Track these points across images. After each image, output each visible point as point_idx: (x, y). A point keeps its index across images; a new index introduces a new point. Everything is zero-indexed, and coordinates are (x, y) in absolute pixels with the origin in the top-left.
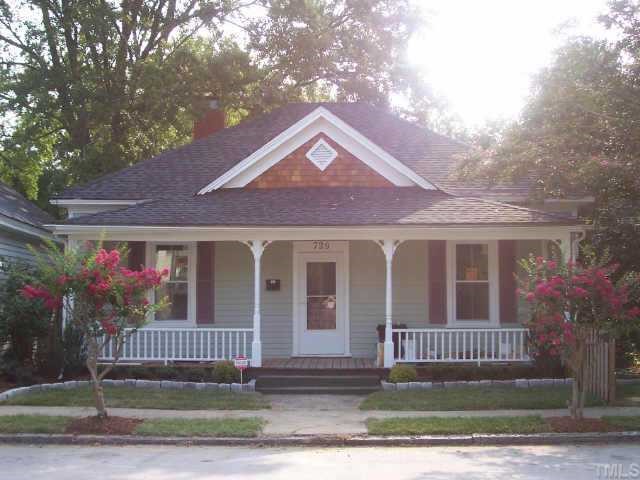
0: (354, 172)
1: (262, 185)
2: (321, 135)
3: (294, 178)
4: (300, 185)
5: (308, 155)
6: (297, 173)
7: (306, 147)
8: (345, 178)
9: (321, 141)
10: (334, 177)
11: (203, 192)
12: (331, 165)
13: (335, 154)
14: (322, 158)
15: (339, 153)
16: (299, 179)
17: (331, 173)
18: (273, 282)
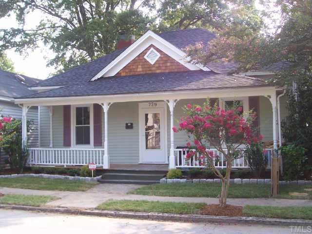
0: (168, 64)
1: (123, 74)
2: (152, 46)
3: (139, 70)
4: (142, 73)
5: (145, 57)
6: (140, 66)
7: (144, 53)
8: (164, 68)
9: (152, 49)
10: (159, 68)
11: (93, 79)
12: (157, 61)
13: (159, 55)
14: (152, 58)
15: (161, 55)
16: (141, 70)
17: (157, 65)
18: (129, 124)
